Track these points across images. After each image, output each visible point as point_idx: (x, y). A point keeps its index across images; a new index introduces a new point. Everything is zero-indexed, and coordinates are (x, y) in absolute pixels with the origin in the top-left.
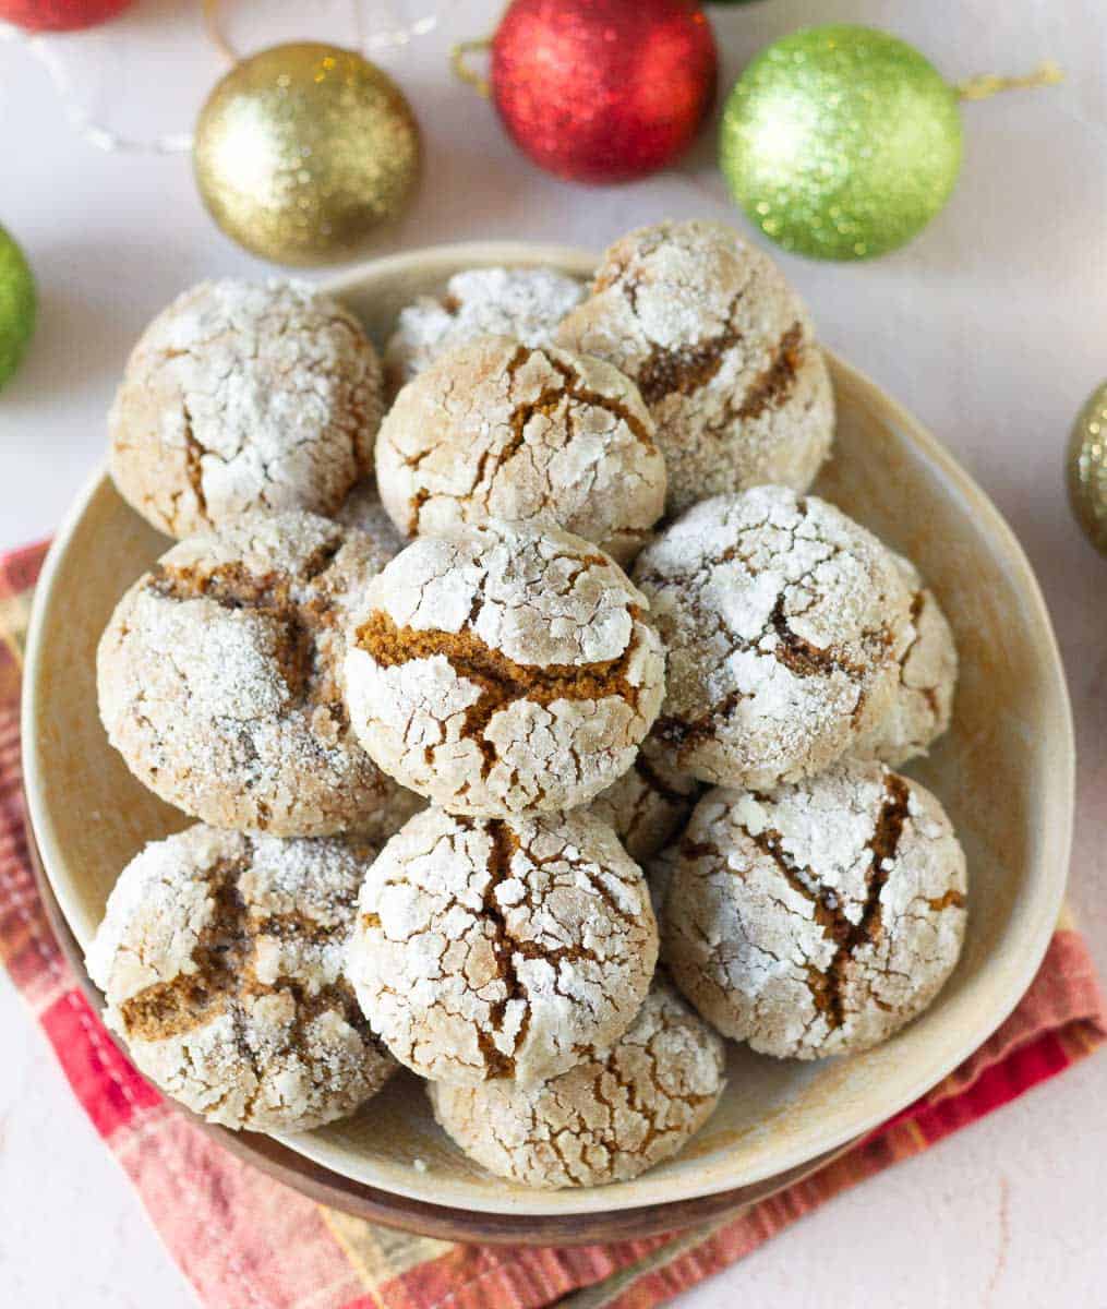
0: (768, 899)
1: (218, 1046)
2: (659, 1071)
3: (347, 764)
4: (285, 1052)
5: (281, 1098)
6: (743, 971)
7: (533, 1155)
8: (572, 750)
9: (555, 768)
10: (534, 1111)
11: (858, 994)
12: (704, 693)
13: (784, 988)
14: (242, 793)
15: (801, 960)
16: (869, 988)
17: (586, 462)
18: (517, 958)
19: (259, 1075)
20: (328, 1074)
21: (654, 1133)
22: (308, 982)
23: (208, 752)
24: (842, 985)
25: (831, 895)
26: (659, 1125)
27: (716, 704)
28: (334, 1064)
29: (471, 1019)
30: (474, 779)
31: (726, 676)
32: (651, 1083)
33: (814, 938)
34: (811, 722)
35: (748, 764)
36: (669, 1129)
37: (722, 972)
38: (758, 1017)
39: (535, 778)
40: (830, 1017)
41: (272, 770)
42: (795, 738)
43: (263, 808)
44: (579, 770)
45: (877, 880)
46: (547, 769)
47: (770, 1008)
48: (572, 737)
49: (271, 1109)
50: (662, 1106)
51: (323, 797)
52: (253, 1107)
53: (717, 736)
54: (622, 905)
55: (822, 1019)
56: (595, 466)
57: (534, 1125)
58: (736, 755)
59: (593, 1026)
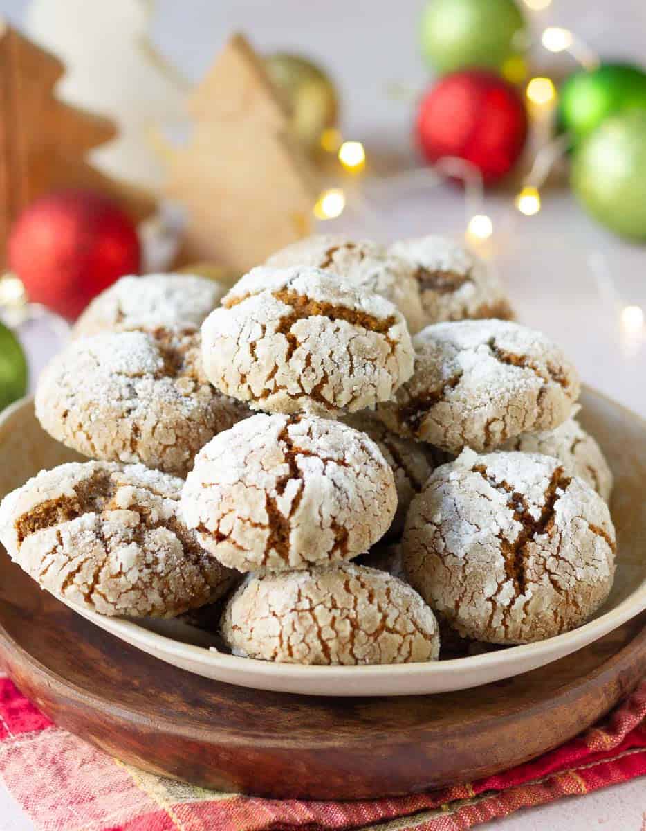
0: (477, 493)
1: (82, 531)
2: (392, 595)
3: (196, 405)
4: (129, 542)
5: (121, 566)
6: (456, 537)
7: (296, 619)
8: (348, 348)
9: (336, 357)
10: (300, 591)
11: (536, 568)
12: (439, 374)
13: (485, 551)
14: (123, 417)
15: (497, 532)
16: (544, 564)
17: (372, 271)
18: (299, 458)
19: (107, 553)
20: (156, 561)
21: (384, 627)
22: (150, 513)
23: (105, 388)
24: (525, 559)
25: (520, 504)
26: (390, 623)
27: (446, 378)
28: (161, 555)
29: (262, 487)
30: (281, 362)
31: (454, 365)
32: (386, 597)
33: (507, 518)
34: (511, 386)
35: (466, 412)
36: (397, 632)
37: (441, 540)
38: (465, 578)
39: (322, 363)
40: (516, 584)
41: (145, 402)
42: (499, 393)
43: (136, 430)
44: (352, 364)
45: (552, 498)
46: (330, 356)
47: (474, 567)
48: (349, 341)
49: (112, 577)
50: (393, 614)
51: (177, 422)
52: (100, 574)
53: (446, 398)
54: (374, 455)
55: (510, 582)
56: (376, 276)
57: (299, 600)
58: (458, 407)
59: (346, 509)
